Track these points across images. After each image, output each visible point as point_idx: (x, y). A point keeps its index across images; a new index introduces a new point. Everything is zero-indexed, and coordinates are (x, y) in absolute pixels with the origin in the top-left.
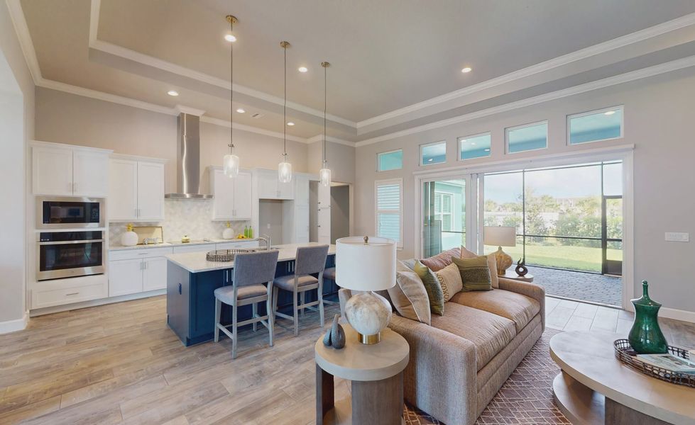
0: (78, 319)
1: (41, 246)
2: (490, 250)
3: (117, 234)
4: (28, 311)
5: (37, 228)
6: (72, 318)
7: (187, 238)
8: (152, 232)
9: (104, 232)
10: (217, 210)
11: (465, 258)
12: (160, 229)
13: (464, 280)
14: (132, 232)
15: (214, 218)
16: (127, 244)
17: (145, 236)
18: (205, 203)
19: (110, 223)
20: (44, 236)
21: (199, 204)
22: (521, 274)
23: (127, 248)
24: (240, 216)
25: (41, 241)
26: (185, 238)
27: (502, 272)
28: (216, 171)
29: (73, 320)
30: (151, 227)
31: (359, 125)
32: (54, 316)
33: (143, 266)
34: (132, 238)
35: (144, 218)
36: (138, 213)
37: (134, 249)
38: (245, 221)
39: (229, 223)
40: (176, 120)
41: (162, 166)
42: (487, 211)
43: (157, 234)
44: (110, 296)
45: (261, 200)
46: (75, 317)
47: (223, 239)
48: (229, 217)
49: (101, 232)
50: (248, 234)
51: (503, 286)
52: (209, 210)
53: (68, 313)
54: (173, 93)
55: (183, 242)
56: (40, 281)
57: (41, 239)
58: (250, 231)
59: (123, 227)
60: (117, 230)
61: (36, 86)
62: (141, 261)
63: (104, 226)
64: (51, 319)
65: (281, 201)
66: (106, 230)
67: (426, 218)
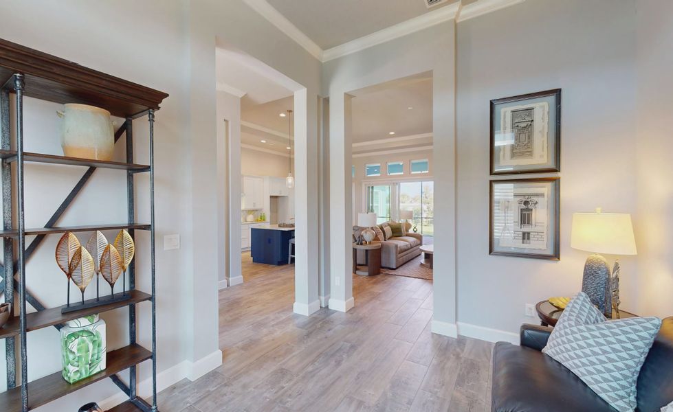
2: (402, 221)
11: (393, 224)
13: (393, 232)
22: (415, 232)
24: (258, 207)
27: (407, 230)
39: (251, 212)
42: (402, 203)
45: (271, 197)
47: (247, 221)
48: (252, 207)
50: (262, 219)
51: (407, 235)
58: (264, 216)
67: (369, 208)
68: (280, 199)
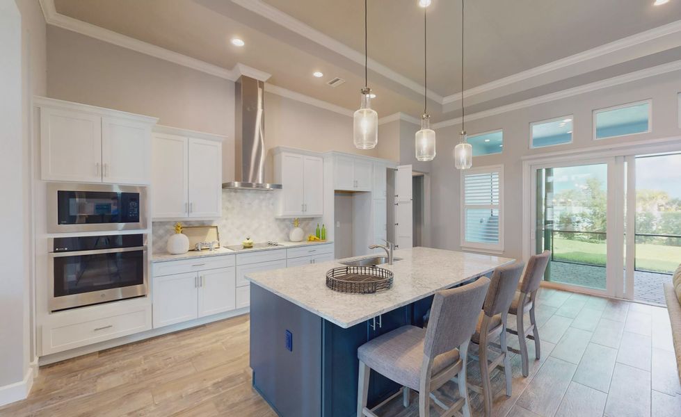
0: (112, 371)
1: (55, 258)
3: (161, 237)
4: (36, 359)
5: (49, 232)
6: (102, 369)
7: (250, 241)
8: (205, 234)
9: (146, 235)
10: (283, 205)
12: (215, 229)
14: (181, 234)
15: (280, 214)
16: (176, 252)
17: (197, 240)
18: (268, 195)
19: (153, 222)
20: (59, 244)
21: (261, 197)
23: (176, 257)
24: (310, 213)
25: (55, 252)
26: (248, 241)
28: (284, 154)
29: (104, 374)
30: (203, 226)
31: (446, 100)
32: (75, 365)
33: (198, 282)
34: (182, 242)
35: (196, 216)
36: (189, 208)
37: (185, 259)
38: (313, 218)
39: (298, 221)
40: (233, 86)
41: (220, 145)
43: (211, 236)
44: (154, 328)
45: (336, 192)
46: (108, 367)
47: (290, 241)
48: (298, 213)
49: (142, 235)
50: (321, 236)
52: (272, 204)
53: (96, 357)
54: (238, 42)
55: (245, 247)
56: (53, 311)
57: (55, 249)
58: (324, 231)
59: (168, 227)
60: (161, 232)
61: (48, 26)
62: (195, 275)
63: (145, 227)
64: (70, 371)
65: (351, 193)
66: (147, 232)
68: (357, 197)
